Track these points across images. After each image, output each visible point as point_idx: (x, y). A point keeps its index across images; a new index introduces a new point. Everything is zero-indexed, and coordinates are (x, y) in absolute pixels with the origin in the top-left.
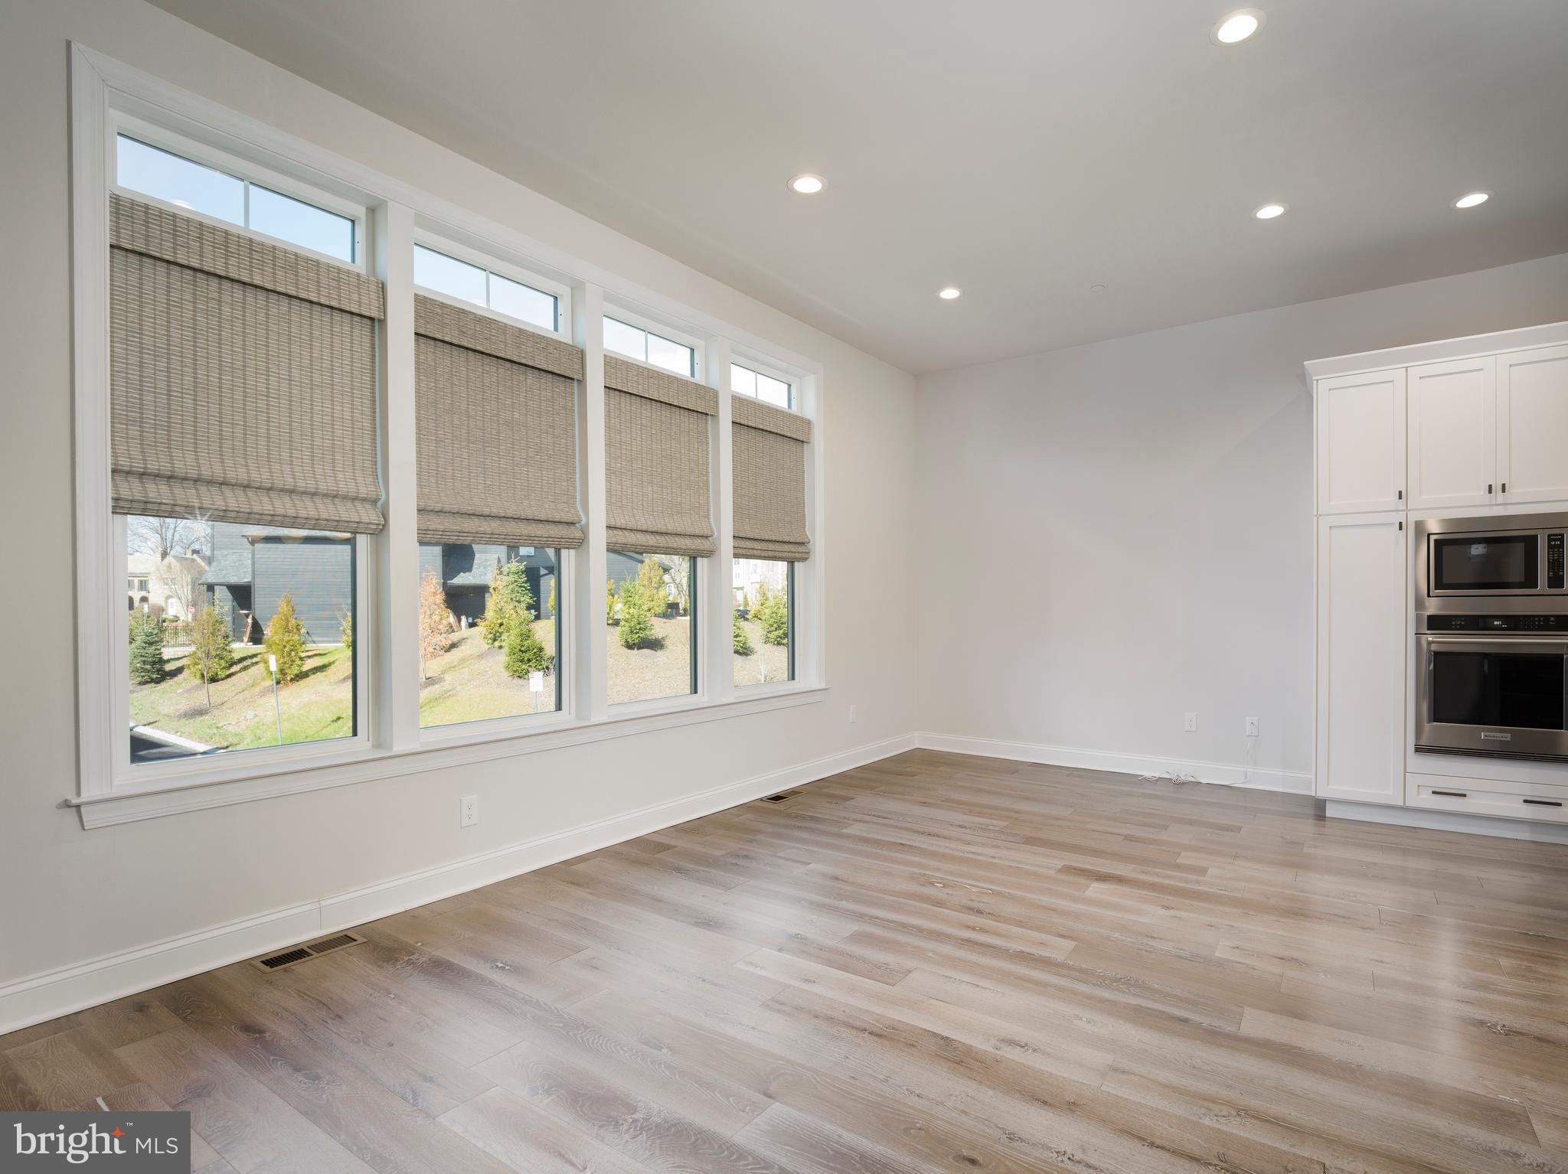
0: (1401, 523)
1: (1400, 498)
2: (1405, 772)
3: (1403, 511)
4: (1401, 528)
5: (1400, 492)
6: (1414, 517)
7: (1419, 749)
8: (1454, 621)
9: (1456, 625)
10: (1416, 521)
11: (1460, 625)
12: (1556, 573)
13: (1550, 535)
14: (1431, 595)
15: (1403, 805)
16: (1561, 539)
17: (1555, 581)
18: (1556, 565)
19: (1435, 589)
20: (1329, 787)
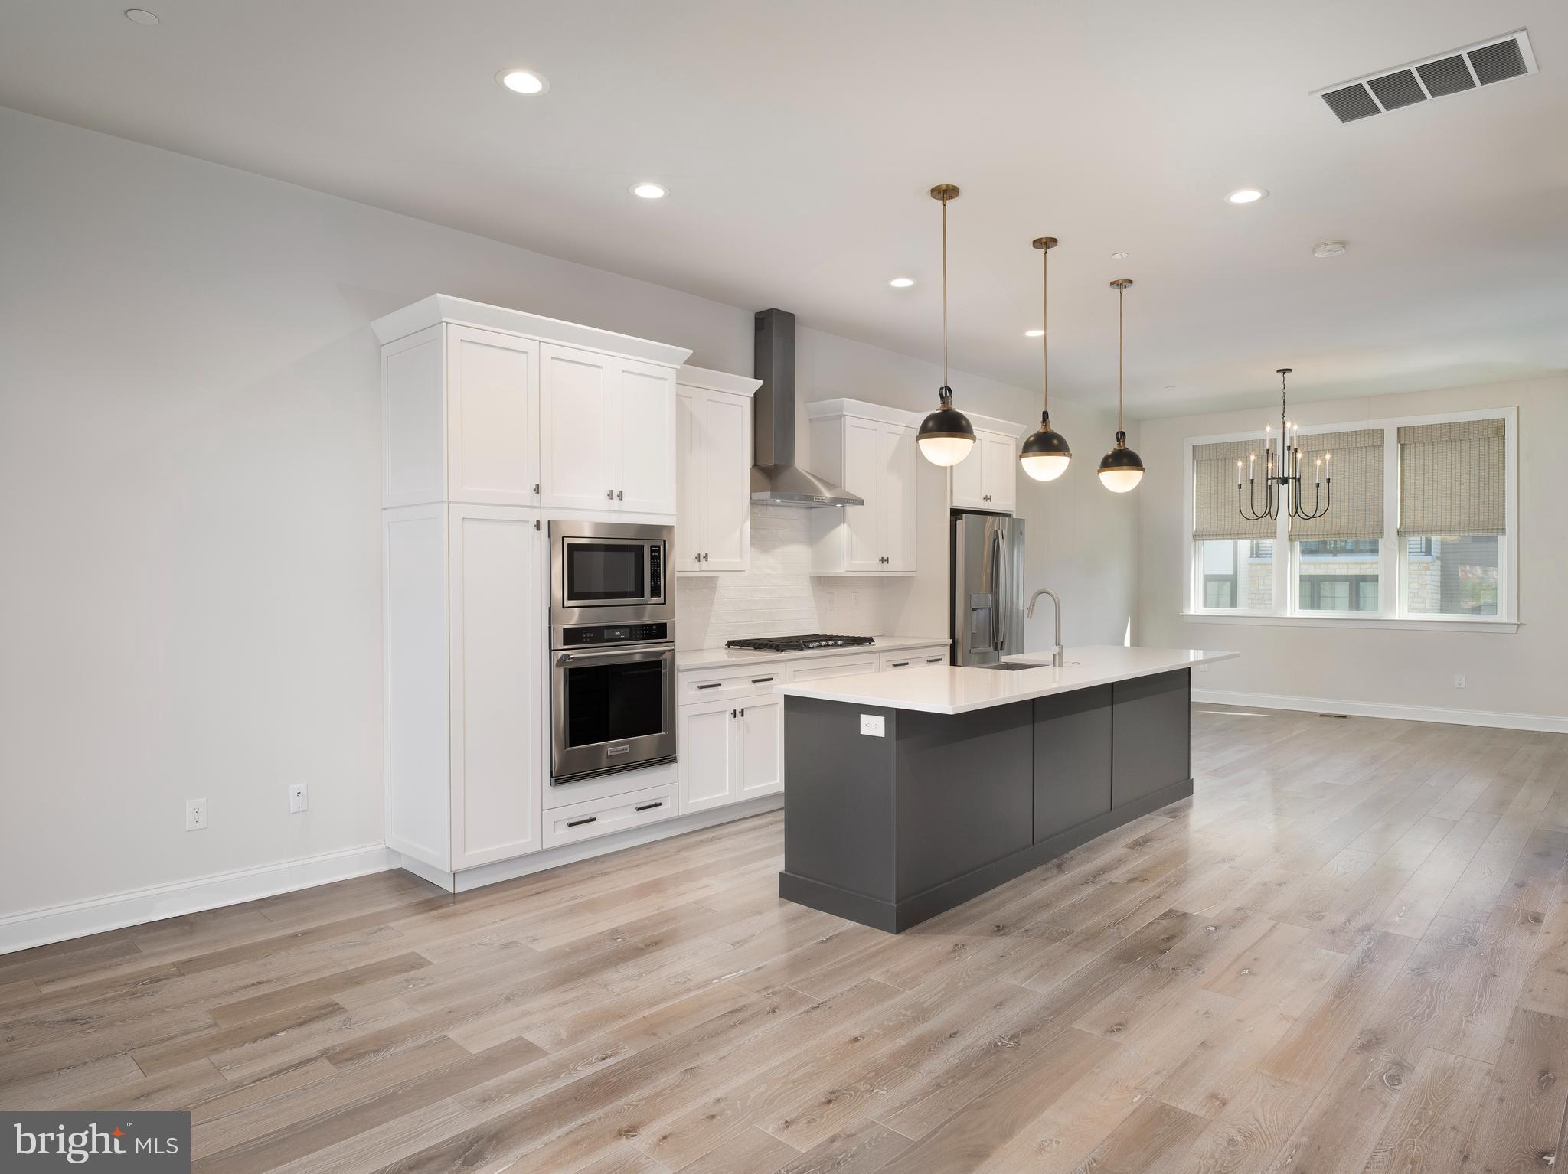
0: (538, 522)
1: (537, 492)
2: (542, 810)
3: (539, 507)
4: (537, 527)
5: (538, 486)
6: (547, 516)
7: (556, 781)
8: (585, 633)
10: (549, 521)
11: (589, 637)
12: (655, 583)
13: (652, 547)
14: (565, 605)
15: (540, 849)
16: (659, 551)
17: (655, 591)
18: (655, 575)
19: (569, 599)
20: (466, 854)
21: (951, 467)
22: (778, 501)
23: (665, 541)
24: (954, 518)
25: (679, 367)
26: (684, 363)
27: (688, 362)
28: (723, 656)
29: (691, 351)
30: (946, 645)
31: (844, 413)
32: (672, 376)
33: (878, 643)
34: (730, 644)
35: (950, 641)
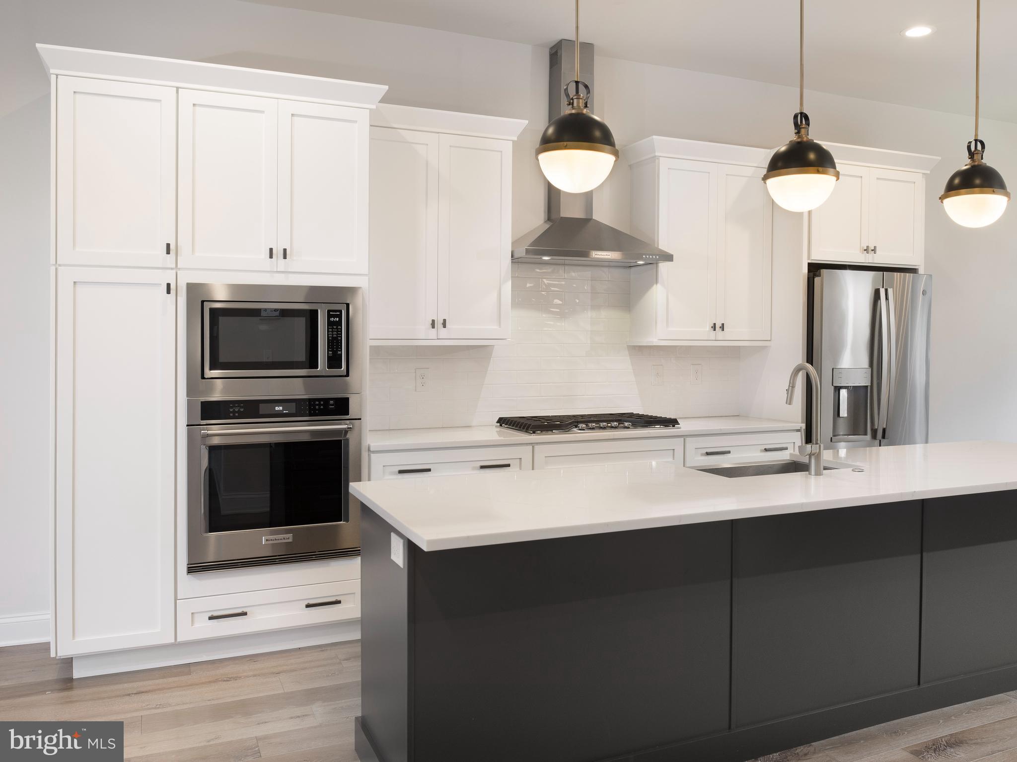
0: (169, 285)
1: (168, 252)
2: (176, 599)
3: (172, 269)
4: (169, 292)
5: (168, 245)
6: (186, 278)
7: (193, 569)
8: (232, 407)
9: (234, 412)
10: (188, 284)
11: (239, 412)
12: (335, 353)
13: (329, 311)
14: (206, 376)
15: (173, 641)
16: (340, 316)
17: (334, 361)
18: (334, 344)
19: (212, 368)
20: (77, 639)
21: (810, 212)
22: (546, 258)
23: (348, 305)
24: (812, 274)
25: (374, 107)
26: (379, 102)
27: (384, 100)
28: (494, 434)
29: (386, 87)
30: (798, 430)
31: (657, 154)
32: (364, 119)
33: (684, 426)
34: (502, 421)
35: (804, 426)
